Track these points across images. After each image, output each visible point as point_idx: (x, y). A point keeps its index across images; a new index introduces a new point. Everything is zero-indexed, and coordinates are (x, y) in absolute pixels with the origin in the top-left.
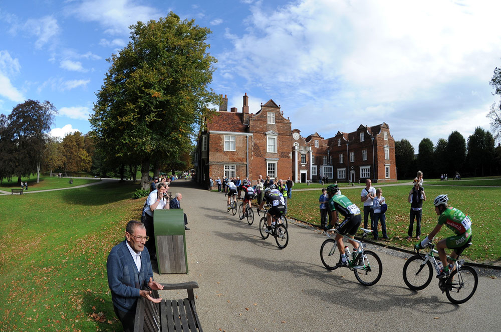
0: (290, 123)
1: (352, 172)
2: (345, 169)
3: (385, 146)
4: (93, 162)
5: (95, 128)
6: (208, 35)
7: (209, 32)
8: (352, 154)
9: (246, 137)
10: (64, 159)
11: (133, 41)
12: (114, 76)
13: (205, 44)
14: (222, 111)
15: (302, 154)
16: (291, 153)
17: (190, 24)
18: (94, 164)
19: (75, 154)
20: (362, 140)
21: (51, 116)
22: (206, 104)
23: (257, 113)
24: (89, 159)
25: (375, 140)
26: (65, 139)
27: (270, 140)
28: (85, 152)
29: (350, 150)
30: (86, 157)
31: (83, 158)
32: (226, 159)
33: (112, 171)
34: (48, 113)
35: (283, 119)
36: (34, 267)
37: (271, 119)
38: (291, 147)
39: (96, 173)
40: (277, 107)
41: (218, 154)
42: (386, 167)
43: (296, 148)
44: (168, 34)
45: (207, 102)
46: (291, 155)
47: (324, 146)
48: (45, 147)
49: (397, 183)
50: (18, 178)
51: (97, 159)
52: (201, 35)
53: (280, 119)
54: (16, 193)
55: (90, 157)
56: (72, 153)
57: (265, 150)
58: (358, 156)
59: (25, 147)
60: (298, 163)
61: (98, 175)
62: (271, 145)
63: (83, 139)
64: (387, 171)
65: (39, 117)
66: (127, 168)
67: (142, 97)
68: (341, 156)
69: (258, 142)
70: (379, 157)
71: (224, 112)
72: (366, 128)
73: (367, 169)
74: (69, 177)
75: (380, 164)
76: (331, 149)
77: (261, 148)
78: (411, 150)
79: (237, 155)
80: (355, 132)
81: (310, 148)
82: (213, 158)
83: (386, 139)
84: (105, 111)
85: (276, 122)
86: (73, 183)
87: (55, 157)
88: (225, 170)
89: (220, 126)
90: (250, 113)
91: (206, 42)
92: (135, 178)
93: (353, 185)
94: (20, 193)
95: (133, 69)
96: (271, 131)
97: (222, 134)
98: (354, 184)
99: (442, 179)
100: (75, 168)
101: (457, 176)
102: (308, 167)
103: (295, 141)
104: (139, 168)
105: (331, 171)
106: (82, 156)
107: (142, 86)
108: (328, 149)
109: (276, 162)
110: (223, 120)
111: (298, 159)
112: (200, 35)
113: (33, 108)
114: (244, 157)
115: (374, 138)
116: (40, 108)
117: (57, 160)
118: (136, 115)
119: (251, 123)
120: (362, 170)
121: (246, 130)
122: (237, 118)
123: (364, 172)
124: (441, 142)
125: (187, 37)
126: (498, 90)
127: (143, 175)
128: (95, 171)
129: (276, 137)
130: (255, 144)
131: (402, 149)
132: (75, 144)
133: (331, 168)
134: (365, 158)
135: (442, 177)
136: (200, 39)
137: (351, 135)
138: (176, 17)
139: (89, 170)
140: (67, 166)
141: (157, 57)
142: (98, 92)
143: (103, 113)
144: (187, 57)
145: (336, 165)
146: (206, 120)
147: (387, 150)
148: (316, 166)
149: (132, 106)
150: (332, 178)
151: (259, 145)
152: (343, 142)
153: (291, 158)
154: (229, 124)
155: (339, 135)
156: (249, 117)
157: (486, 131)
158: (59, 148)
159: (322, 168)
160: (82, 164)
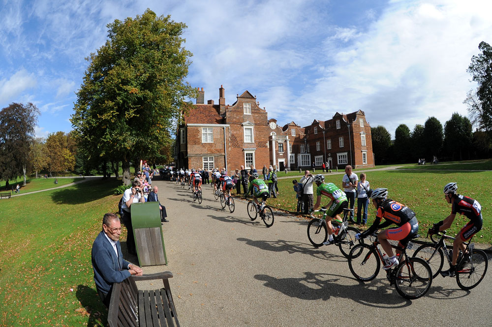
0: (266, 113)
1: (330, 159)
2: (322, 156)
3: (362, 133)
4: (76, 161)
5: (76, 128)
6: (183, 30)
7: (184, 26)
8: (329, 142)
9: (224, 129)
10: (49, 159)
11: (110, 40)
12: (92, 74)
13: (181, 38)
14: (199, 104)
15: (279, 143)
16: (268, 142)
17: (166, 20)
18: (77, 163)
19: (59, 153)
20: (338, 127)
21: (35, 118)
22: (182, 97)
23: (233, 105)
24: (73, 158)
25: (351, 128)
26: (48, 140)
27: (247, 131)
28: (68, 151)
29: (327, 138)
30: (70, 156)
31: (67, 157)
32: (205, 151)
33: (95, 169)
34: (31, 115)
35: (259, 109)
36: (25, 268)
37: (247, 110)
38: (267, 137)
39: (79, 172)
40: (253, 97)
41: (196, 146)
42: (363, 153)
43: (273, 137)
44: (144, 30)
45: (183, 96)
46: (268, 144)
47: (301, 134)
48: (29, 150)
49: (374, 168)
50: (5, 182)
51: (80, 158)
52: (177, 30)
53: (256, 110)
54: (5, 198)
55: (73, 156)
56: (56, 153)
57: (242, 140)
58: (335, 143)
59: (11, 150)
60: (276, 152)
61: (82, 173)
62: (248, 136)
63: (66, 138)
64: (364, 157)
65: (23, 120)
66: (109, 165)
67: (121, 94)
68: (318, 144)
69: (235, 133)
70: (355, 144)
71: (201, 104)
72: (342, 116)
73: (344, 156)
74: (54, 178)
75: (357, 151)
76: (308, 137)
77: (238, 139)
78: (388, 136)
79: (215, 147)
80: (332, 120)
81: (287, 137)
82: (192, 150)
83: (362, 126)
84: (84, 110)
85: (252, 113)
86: (58, 183)
87: (39, 158)
88: (203, 162)
89: (197, 119)
90: (226, 104)
91: (182, 36)
92: (117, 175)
93: (330, 172)
94: (8, 197)
95: (111, 66)
96: (248, 122)
97: (200, 126)
98: (331, 170)
99: (419, 164)
100: (59, 168)
101: (434, 161)
102: (285, 156)
103: (272, 130)
104: (121, 164)
105: (309, 159)
106: (65, 156)
107: (120, 83)
108: (305, 137)
109: (253, 152)
110: (201, 113)
111: (276, 148)
112: (175, 30)
113: (17, 111)
114: (222, 148)
115: (350, 125)
116: (24, 110)
117: (42, 161)
118: (114, 113)
119: (227, 114)
120: (339, 156)
121: (223, 121)
122: (214, 110)
123: (342, 158)
124: (418, 128)
125: (162, 32)
126: (475, 77)
127: (124, 171)
128: (78, 170)
129: (252, 127)
130: (233, 135)
131: (378, 135)
132: (58, 143)
133: (309, 156)
134: (342, 145)
135: (420, 161)
136: (176, 33)
137: (327, 123)
138: (152, 13)
139: (73, 169)
140: (51, 166)
141: (133, 54)
142: (77, 92)
143: (84, 112)
144: (163, 52)
145: (314, 153)
146: (183, 113)
147: (363, 136)
148: (294, 155)
149: (111, 104)
150: (310, 165)
151: (236, 136)
152: (320, 130)
153: (268, 147)
154: (206, 116)
155: (315, 123)
156: (226, 109)
157: (463, 117)
158: (43, 150)
159: (300, 156)
160: (66, 163)
